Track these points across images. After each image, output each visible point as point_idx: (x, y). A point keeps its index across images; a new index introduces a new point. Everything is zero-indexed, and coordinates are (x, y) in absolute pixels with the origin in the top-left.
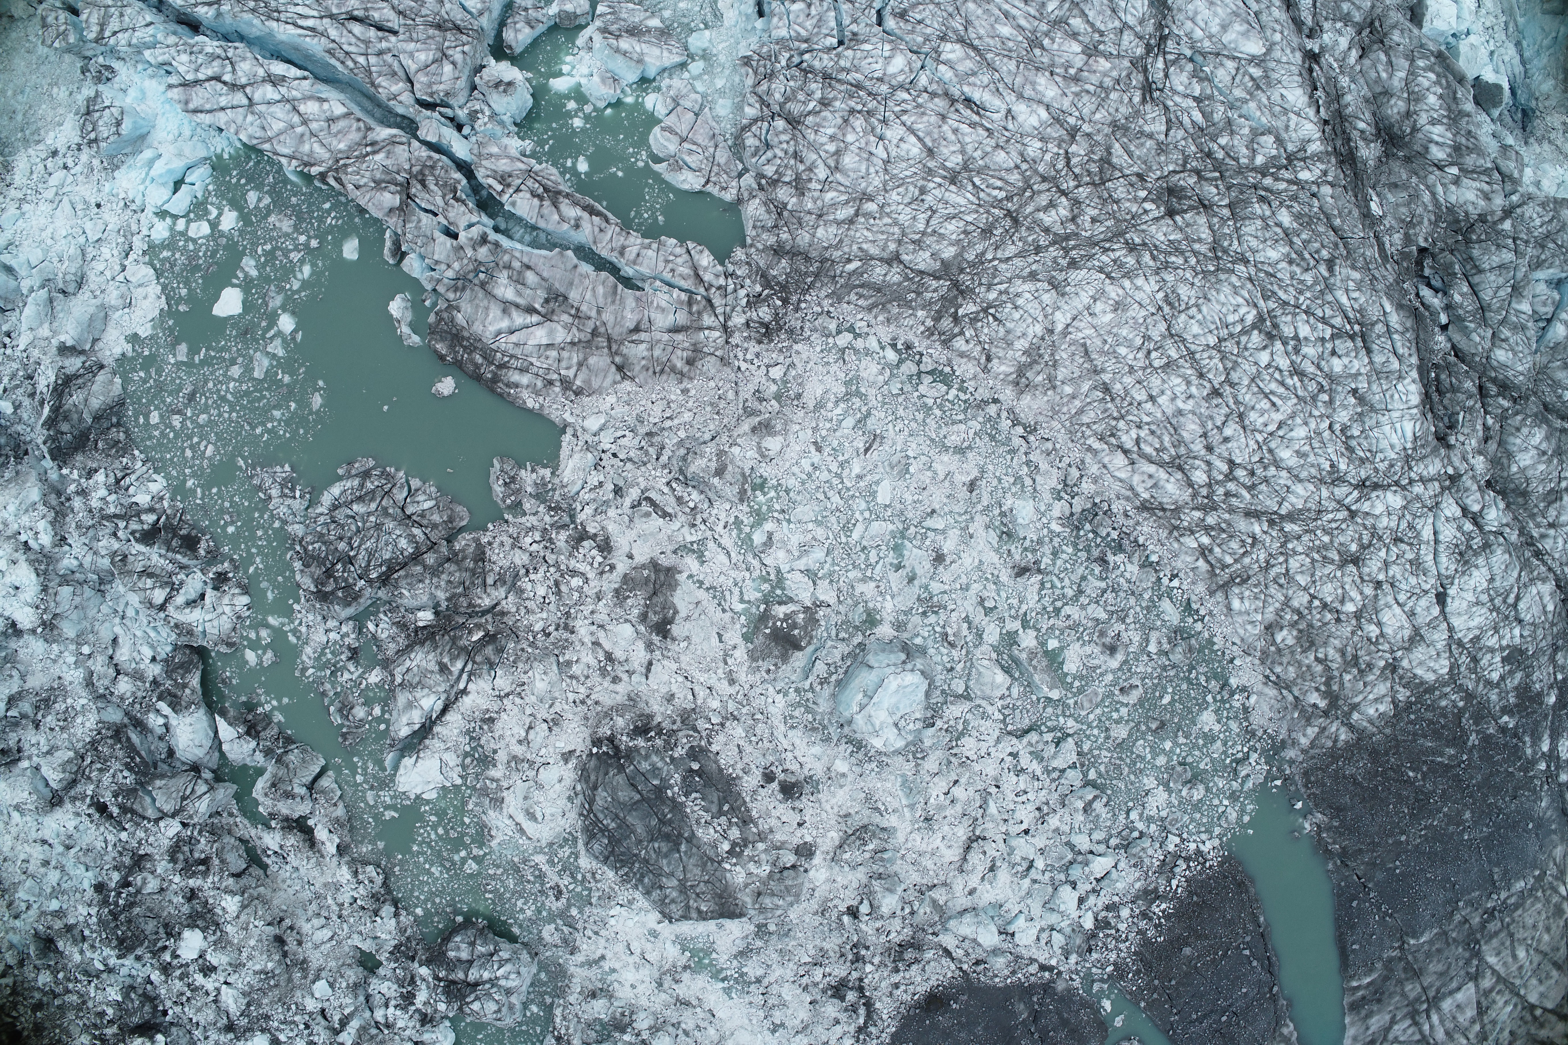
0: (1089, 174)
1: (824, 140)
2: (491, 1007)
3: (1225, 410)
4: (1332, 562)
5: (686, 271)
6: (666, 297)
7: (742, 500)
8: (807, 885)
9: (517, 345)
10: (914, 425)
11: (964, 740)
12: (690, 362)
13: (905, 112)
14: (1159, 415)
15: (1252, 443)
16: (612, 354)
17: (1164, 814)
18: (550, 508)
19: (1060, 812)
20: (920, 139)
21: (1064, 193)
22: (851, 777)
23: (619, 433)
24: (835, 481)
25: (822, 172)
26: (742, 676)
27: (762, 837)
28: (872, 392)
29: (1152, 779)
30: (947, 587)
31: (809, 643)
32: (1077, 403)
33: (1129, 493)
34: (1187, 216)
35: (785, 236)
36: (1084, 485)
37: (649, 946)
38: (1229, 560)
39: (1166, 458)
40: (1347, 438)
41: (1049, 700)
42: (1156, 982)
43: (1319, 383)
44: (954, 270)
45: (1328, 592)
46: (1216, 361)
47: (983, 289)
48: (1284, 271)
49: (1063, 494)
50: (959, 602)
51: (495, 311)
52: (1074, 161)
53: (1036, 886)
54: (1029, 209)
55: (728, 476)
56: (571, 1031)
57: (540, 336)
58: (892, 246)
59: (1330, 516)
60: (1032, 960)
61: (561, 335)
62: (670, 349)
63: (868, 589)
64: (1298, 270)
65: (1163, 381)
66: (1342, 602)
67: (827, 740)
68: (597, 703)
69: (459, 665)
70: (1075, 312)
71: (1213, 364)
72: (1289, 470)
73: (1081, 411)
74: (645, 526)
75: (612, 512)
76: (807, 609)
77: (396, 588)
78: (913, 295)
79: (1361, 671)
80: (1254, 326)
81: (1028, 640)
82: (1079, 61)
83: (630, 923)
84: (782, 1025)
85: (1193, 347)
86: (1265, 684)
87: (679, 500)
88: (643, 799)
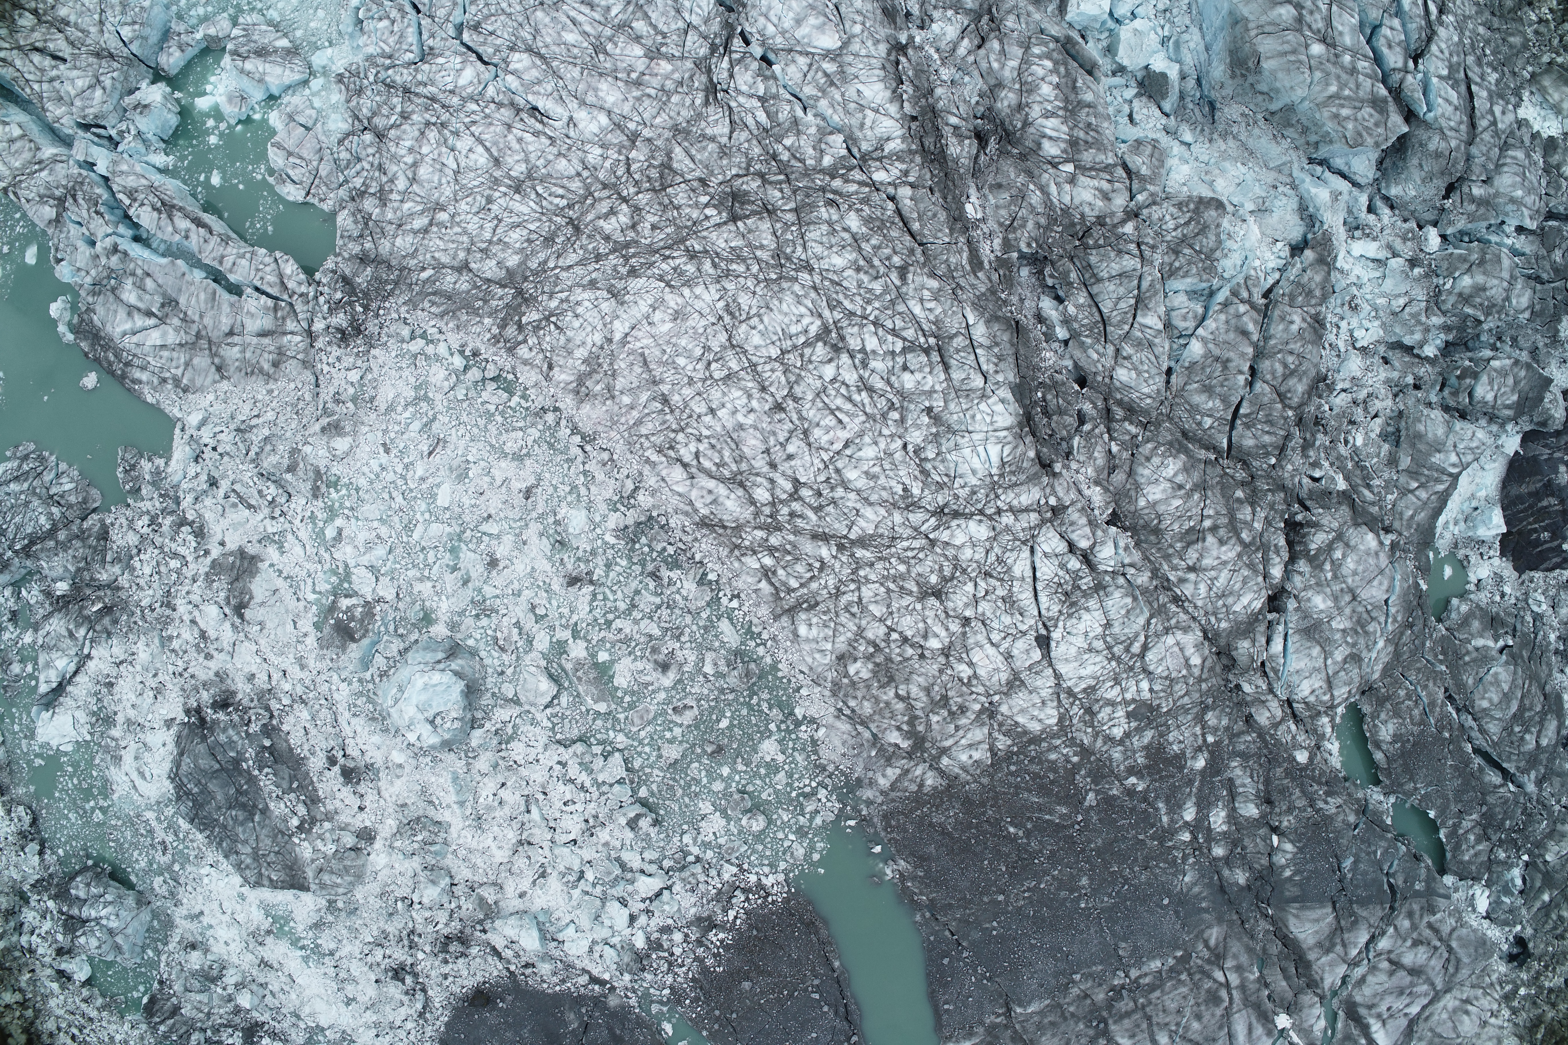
0: (649, 180)
1: (403, 152)
2: (94, 942)
3: (788, 426)
4: (910, 593)
5: (272, 278)
6: (255, 303)
7: (315, 496)
8: (369, 868)
9: (138, 345)
10: (475, 430)
11: (512, 745)
12: (276, 364)
13: (474, 122)
14: (719, 429)
15: (816, 461)
16: (213, 355)
17: (722, 841)
18: (161, 495)
19: (612, 826)
20: (487, 149)
21: (625, 200)
22: (407, 769)
23: (218, 429)
24: (400, 482)
25: (401, 184)
26: (311, 663)
27: (329, 817)
28: (439, 397)
29: (708, 804)
30: (498, 592)
31: (364, 636)
32: (635, 414)
33: (688, 508)
34: (749, 222)
35: (368, 245)
36: (641, 498)
37: (239, 907)
38: (794, 584)
39: (727, 473)
40: (921, 460)
41: (598, 713)
42: (717, 1013)
43: (889, 400)
44: (519, 279)
45: (908, 625)
46: (779, 374)
47: (545, 297)
48: (850, 279)
49: (619, 506)
50: (511, 608)
51: (122, 314)
52: (634, 167)
53: (587, 898)
54: (590, 217)
55: (301, 474)
56: (173, 977)
57: (154, 337)
58: (462, 255)
59: (905, 544)
60: (585, 971)
61: (172, 338)
62: (258, 352)
63: (425, 588)
64: (865, 278)
65: (724, 394)
66: (925, 637)
67: (387, 730)
68: (193, 676)
69: (82, 632)
70: (634, 321)
71: (776, 377)
72: (858, 492)
73: (639, 422)
74: (234, 516)
75: (208, 501)
76: (367, 603)
77: (39, 559)
78: (480, 303)
79: (951, 713)
80: (818, 338)
81: (578, 650)
82: (641, 65)
83: (222, 884)
84: (354, 999)
85: (754, 359)
86: (838, 717)
87: (260, 492)
88: (222, 769)
